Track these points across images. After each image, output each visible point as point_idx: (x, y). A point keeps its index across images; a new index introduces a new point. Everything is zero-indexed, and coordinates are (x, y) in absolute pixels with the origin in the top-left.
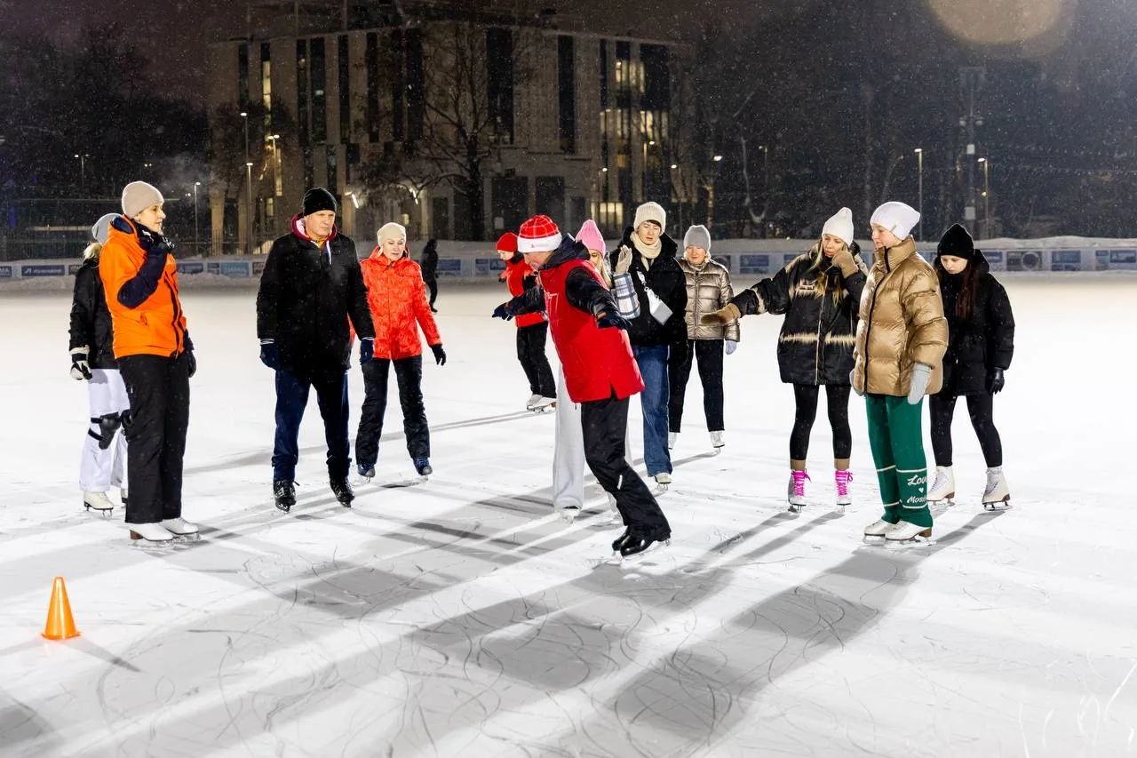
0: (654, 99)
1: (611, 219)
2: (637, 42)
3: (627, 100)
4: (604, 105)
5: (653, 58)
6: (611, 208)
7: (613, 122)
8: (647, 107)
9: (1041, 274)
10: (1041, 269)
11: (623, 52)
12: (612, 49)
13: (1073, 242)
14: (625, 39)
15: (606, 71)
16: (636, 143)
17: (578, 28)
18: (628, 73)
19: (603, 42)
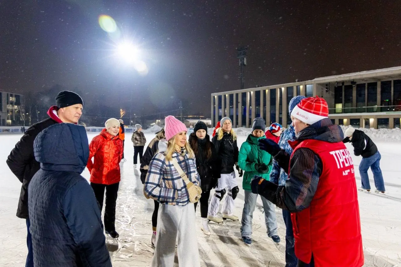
0: (17, 103)
1: (9, 123)
2: (14, 94)
3: (12, 103)
4: (8, 104)
5: (17, 97)
6: (9, 121)
7: (10, 107)
8: (16, 105)
9: (90, 132)
10: (90, 131)
11: (12, 96)
12: (9, 95)
13: (95, 127)
14: (12, 93)
15: (8, 99)
16: (14, 111)
17: (3, 91)
18: (12, 99)
19: (8, 94)
